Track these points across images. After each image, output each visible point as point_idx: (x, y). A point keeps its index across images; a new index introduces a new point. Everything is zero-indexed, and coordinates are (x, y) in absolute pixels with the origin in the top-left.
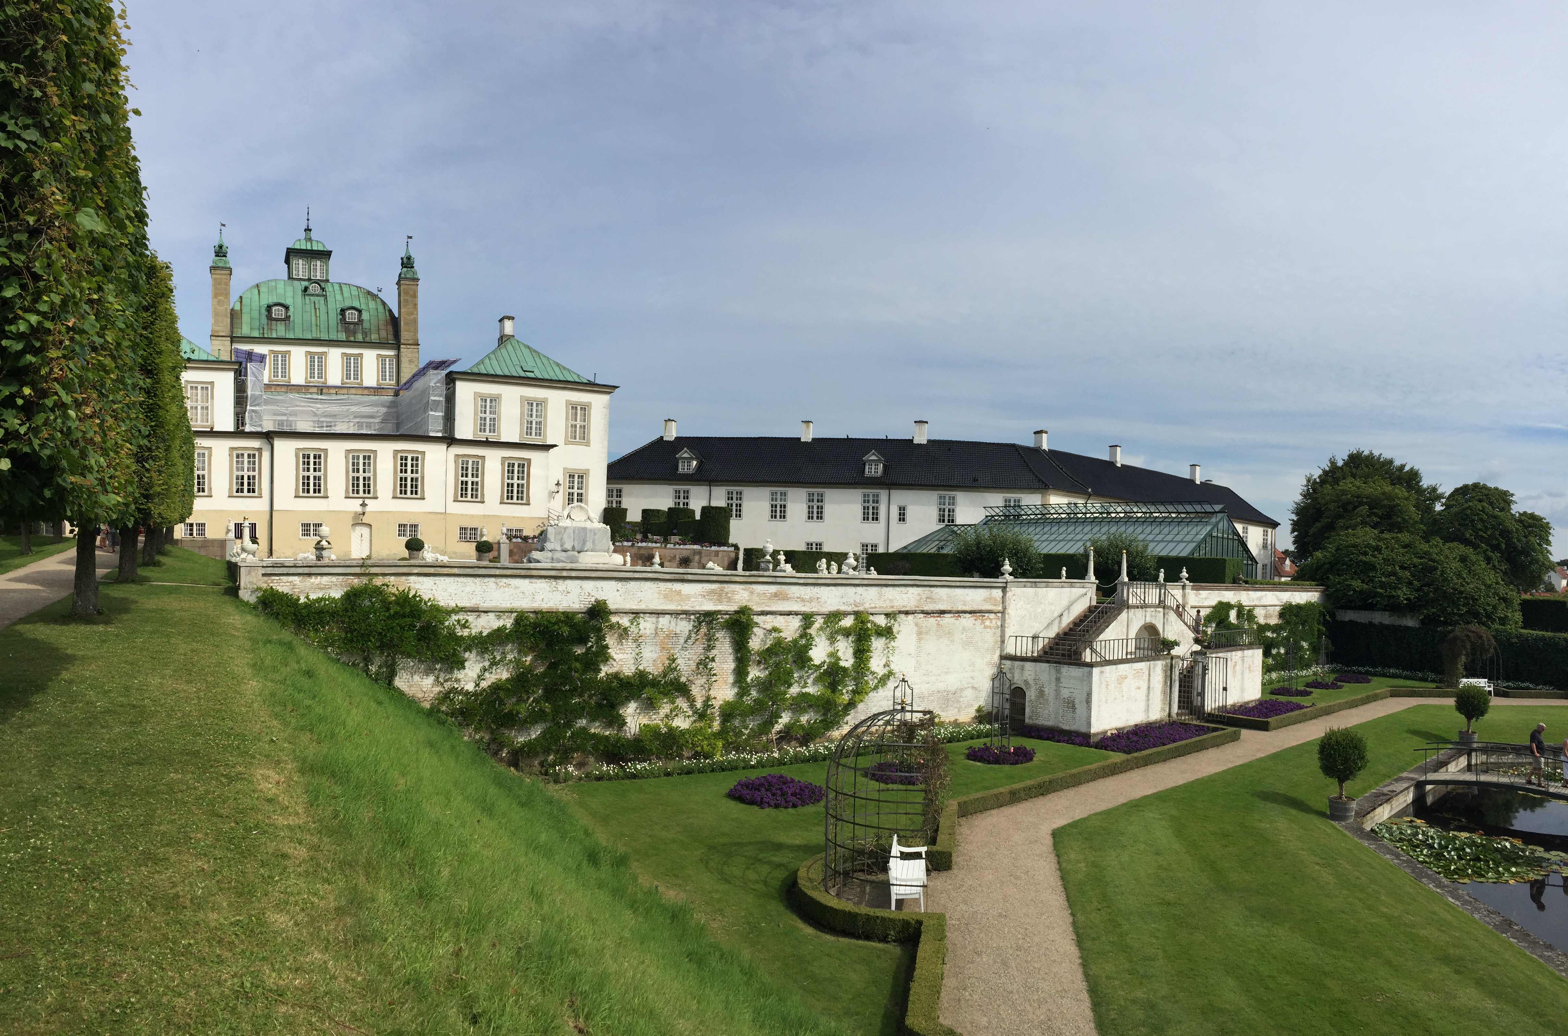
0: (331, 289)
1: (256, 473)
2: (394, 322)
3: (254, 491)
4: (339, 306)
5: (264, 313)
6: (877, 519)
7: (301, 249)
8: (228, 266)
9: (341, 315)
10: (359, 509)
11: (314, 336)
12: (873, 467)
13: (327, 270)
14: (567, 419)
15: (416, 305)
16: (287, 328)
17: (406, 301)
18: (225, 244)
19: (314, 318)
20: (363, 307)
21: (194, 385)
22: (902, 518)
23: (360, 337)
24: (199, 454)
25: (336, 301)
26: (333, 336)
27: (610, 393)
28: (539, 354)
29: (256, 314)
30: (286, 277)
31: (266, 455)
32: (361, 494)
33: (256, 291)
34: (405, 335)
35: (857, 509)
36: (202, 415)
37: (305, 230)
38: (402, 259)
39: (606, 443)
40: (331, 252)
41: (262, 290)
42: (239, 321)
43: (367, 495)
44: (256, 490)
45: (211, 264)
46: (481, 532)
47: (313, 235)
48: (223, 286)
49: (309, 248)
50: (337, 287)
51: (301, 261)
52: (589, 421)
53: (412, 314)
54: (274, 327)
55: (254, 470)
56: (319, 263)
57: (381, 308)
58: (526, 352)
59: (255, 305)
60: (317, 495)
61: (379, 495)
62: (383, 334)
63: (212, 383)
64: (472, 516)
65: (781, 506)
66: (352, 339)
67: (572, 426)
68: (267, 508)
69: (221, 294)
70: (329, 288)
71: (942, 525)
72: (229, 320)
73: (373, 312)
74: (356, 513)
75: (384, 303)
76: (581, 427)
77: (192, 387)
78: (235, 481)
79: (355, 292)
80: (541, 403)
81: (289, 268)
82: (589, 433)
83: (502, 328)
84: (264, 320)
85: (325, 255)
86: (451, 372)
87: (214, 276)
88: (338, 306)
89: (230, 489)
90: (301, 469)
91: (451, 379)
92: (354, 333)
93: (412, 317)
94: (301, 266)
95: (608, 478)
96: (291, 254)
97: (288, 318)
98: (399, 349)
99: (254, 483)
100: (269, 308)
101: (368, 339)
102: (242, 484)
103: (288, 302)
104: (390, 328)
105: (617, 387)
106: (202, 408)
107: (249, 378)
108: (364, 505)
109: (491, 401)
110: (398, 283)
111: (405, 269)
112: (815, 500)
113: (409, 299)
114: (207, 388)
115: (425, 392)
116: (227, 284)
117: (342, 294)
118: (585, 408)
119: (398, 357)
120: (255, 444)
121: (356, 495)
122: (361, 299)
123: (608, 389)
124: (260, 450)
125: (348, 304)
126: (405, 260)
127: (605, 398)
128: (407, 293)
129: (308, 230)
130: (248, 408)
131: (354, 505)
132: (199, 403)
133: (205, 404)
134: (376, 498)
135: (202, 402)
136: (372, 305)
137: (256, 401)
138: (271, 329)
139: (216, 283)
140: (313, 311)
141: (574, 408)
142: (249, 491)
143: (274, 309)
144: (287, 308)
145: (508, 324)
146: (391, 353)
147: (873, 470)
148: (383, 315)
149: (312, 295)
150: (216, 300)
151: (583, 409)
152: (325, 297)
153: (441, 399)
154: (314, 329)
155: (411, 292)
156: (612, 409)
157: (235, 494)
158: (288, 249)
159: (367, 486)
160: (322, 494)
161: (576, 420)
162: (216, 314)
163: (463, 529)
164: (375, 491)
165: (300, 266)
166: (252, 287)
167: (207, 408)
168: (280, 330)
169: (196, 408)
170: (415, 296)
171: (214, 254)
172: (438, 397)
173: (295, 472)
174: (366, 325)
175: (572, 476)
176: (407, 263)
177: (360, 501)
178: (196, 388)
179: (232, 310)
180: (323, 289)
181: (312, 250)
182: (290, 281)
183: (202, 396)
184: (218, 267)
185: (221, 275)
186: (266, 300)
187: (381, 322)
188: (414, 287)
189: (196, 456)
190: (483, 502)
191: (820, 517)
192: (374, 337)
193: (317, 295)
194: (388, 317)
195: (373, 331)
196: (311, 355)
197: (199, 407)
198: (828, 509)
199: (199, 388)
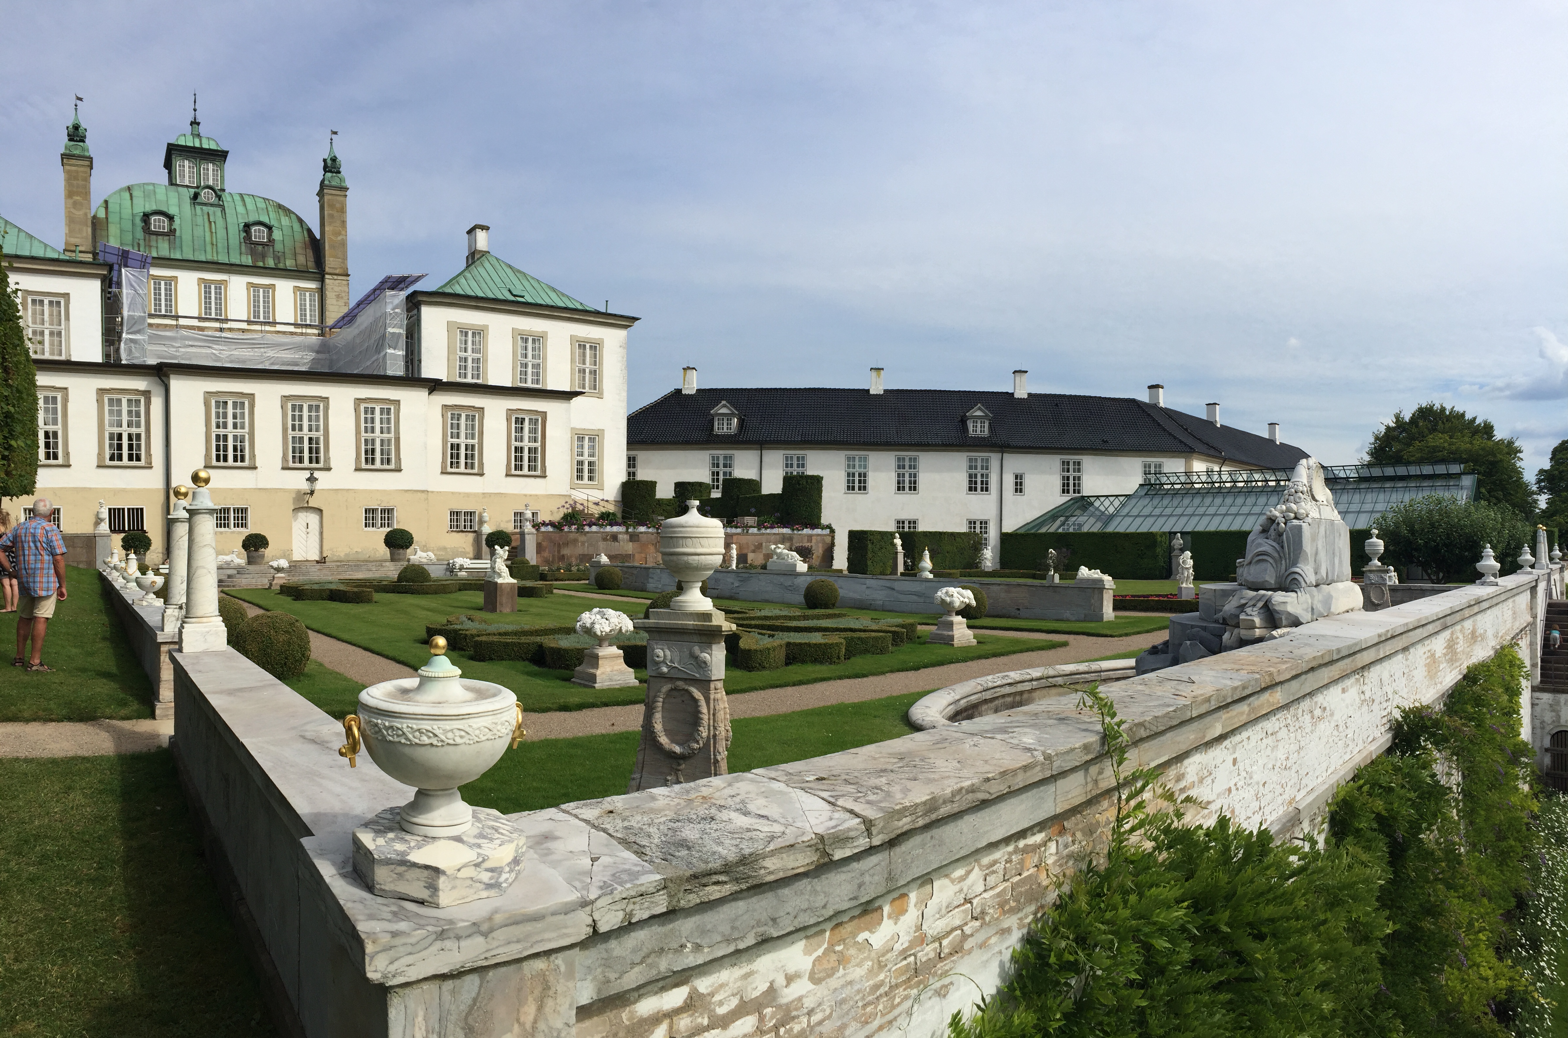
0: (229, 199)
1: (142, 430)
2: (316, 246)
3: (138, 459)
4: (242, 221)
5: (139, 223)
6: (987, 490)
7: (186, 147)
8: (87, 154)
9: (246, 231)
10: (305, 486)
11: (209, 258)
12: (979, 425)
13: (222, 177)
14: (572, 361)
15: (344, 223)
16: (172, 246)
17: (331, 216)
18: (83, 125)
19: (208, 234)
20: (272, 223)
21: (38, 299)
22: (1019, 487)
23: (271, 263)
24: (46, 399)
25: (237, 215)
26: (235, 259)
27: (626, 327)
28: (524, 274)
29: (128, 226)
30: (166, 181)
31: (157, 404)
32: (306, 463)
33: (127, 195)
34: (330, 263)
35: (962, 479)
36: (52, 344)
37: (192, 124)
38: (325, 160)
39: (624, 394)
40: (227, 152)
41: (135, 193)
42: (104, 233)
43: (314, 465)
44: (143, 457)
45: (63, 151)
46: (481, 517)
47: (202, 129)
48: (81, 183)
49: (197, 145)
50: (237, 198)
51: (186, 163)
52: (601, 364)
53: (340, 234)
54: (153, 243)
55: (138, 425)
56: (211, 166)
57: (297, 226)
58: (508, 271)
59: (127, 212)
60: (239, 464)
61: (332, 465)
62: (301, 259)
63: (66, 296)
64: (468, 495)
65: (860, 475)
66: (261, 264)
67: (579, 371)
68: (160, 484)
69: (78, 194)
70: (226, 197)
71: (1066, 498)
72: (90, 230)
73: (287, 231)
74: (298, 492)
75: (301, 221)
76: (590, 372)
77: (34, 301)
78: (107, 442)
79: (261, 204)
80: (539, 339)
81: (170, 173)
82: (601, 381)
83: (473, 242)
84: (140, 234)
85: (219, 156)
86: (415, 293)
87: (67, 167)
88: (240, 221)
89: (100, 455)
90: (214, 424)
91: (414, 303)
92: (263, 257)
93: (340, 238)
94: (187, 169)
95: (628, 443)
96: (173, 152)
97: (172, 232)
98: (322, 280)
99: (139, 447)
100: (146, 217)
101: (281, 266)
102: (120, 447)
103: (172, 211)
104: (310, 253)
105: (637, 319)
106: (52, 334)
107: (125, 291)
108: (312, 479)
109: (474, 334)
110: (321, 194)
111: (329, 175)
112: (907, 467)
113: (336, 214)
114: (58, 303)
115: (380, 322)
116: (87, 179)
117: (245, 205)
118: (595, 347)
119: (322, 291)
120: (140, 384)
121: (298, 465)
122: (271, 213)
123: (625, 321)
124: (147, 394)
125: (252, 218)
126: (329, 162)
127: (622, 334)
128: (332, 206)
129: (195, 123)
130: (124, 335)
131: (298, 480)
132: (47, 325)
133: (55, 328)
134: (329, 469)
135: (51, 324)
136: (285, 221)
137: (137, 325)
138: (150, 247)
139: (70, 178)
140: (207, 225)
141: (582, 347)
142: (130, 458)
143: (153, 218)
144: (171, 218)
145: (481, 235)
146: (312, 285)
147: (979, 429)
148: (300, 236)
149: (205, 204)
150: (70, 201)
151: (593, 348)
152: (223, 207)
153: (401, 331)
154: (209, 248)
155: (338, 206)
156: (629, 346)
157: (108, 462)
158: (169, 145)
159: (314, 452)
160: (246, 463)
161: (584, 363)
162: (71, 220)
163: (455, 514)
164: (327, 459)
165: (185, 168)
166: (121, 190)
167: (59, 334)
168: (163, 248)
169: (42, 333)
170: (342, 210)
171: (66, 138)
172: (397, 329)
173: (204, 429)
174: (278, 247)
175: (581, 439)
176: (331, 166)
177: (307, 474)
178: (41, 302)
179: (94, 217)
180: (219, 197)
181: (202, 149)
182: (174, 187)
183: (51, 315)
184: (74, 156)
185: (78, 167)
186: (142, 206)
187: (298, 245)
188: (342, 199)
189: (41, 402)
190: (482, 475)
191: (913, 488)
192: (290, 263)
193: (212, 205)
194: (307, 239)
195: (287, 256)
196: (206, 285)
197: (47, 332)
198: (924, 479)
199: (46, 302)
